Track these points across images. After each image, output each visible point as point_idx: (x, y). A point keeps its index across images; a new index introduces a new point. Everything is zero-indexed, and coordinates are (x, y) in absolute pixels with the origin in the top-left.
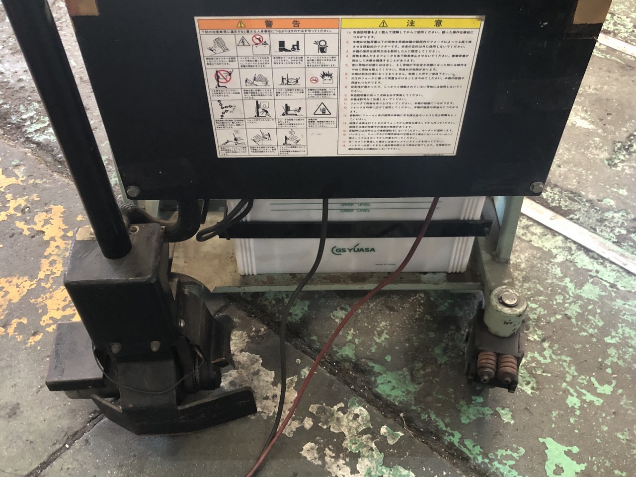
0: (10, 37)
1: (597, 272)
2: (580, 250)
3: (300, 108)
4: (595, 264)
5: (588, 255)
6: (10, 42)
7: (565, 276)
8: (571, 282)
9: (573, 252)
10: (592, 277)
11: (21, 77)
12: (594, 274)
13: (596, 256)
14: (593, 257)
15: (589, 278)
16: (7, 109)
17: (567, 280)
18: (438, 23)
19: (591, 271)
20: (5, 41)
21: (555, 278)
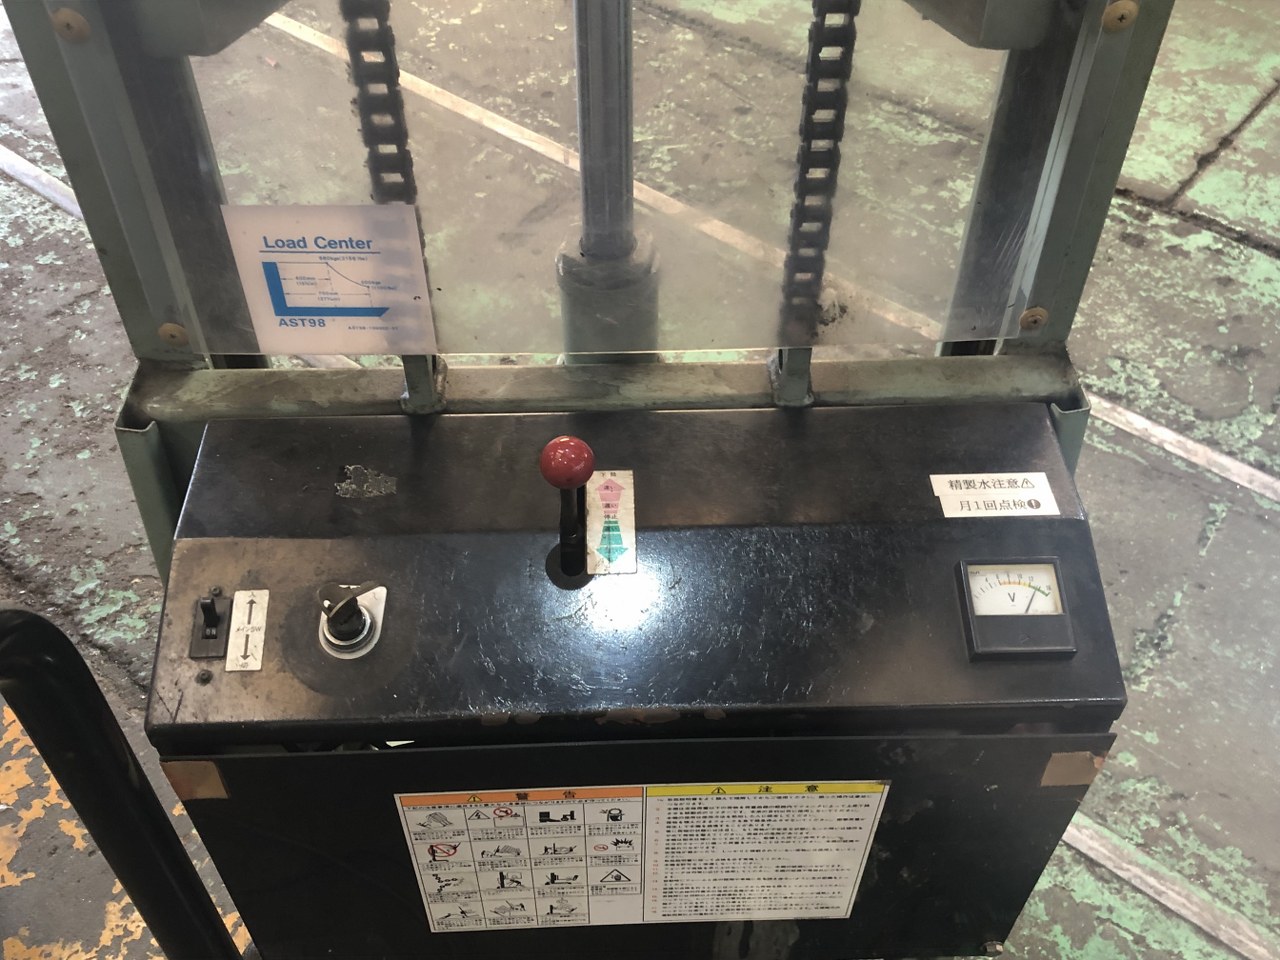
0: (55, 421)
1: (1110, 910)
2: (1078, 862)
3: (576, 877)
4: (1107, 893)
5: (1093, 873)
6: (54, 431)
7: (1054, 921)
8: (1064, 933)
9: (1066, 868)
10: (1102, 921)
11: (73, 507)
12: (1104, 915)
13: (1107, 876)
14: (1101, 878)
15: (1095, 923)
16: (47, 574)
17: (1058, 929)
18: (812, 789)
19: (1099, 908)
20: (46, 430)
21: (1037, 924)
